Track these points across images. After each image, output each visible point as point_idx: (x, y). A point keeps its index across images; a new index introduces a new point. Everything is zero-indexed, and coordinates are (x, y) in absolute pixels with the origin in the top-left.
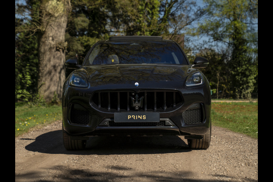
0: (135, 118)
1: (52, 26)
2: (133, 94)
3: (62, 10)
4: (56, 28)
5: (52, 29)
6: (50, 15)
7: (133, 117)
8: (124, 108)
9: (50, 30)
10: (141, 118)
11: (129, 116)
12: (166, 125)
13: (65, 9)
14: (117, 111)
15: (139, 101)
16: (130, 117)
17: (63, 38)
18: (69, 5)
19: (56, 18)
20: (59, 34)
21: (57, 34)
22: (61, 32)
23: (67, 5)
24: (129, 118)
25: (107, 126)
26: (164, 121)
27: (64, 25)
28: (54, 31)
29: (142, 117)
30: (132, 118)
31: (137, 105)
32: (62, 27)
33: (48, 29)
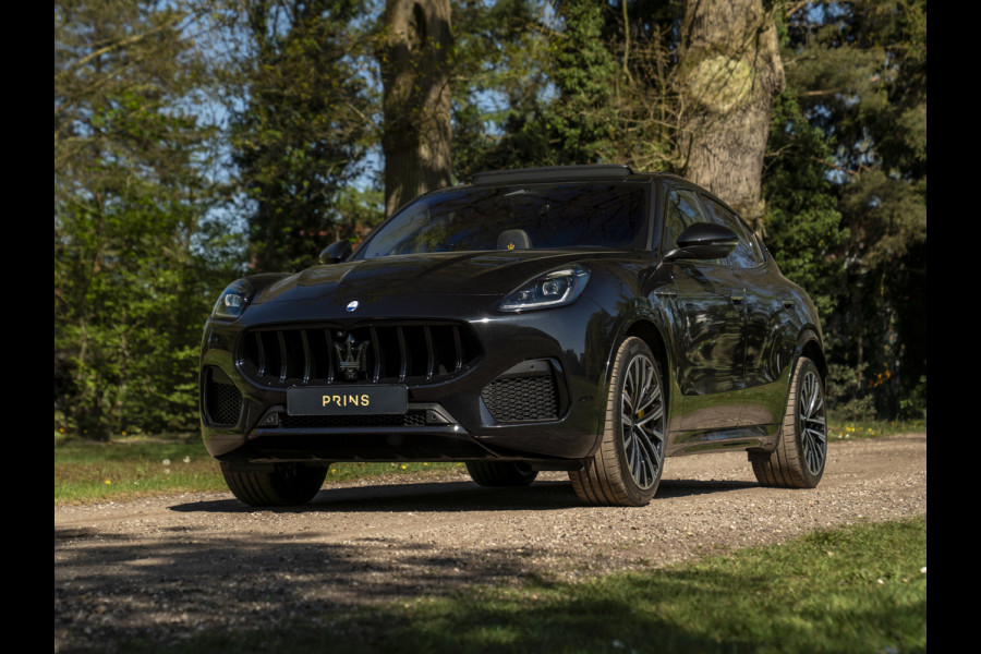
0: (342, 402)
1: (710, 147)
2: (340, 334)
3: (747, 87)
4: (724, 155)
5: (712, 158)
6: (703, 110)
7: (337, 399)
8: (320, 375)
9: (701, 161)
10: (356, 403)
11: (324, 397)
12: (429, 421)
13: (758, 86)
14: (300, 385)
15: (355, 354)
16: (326, 399)
17: (750, 188)
18: (773, 70)
19: (724, 117)
20: (733, 173)
21: (728, 175)
22: (743, 166)
23: (763, 69)
24: (324, 402)
25: (275, 427)
26: (423, 413)
27: (758, 141)
28: (718, 164)
29: (360, 400)
30: (333, 404)
31: (349, 365)
32: (746, 151)
33: (696, 158)
